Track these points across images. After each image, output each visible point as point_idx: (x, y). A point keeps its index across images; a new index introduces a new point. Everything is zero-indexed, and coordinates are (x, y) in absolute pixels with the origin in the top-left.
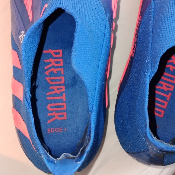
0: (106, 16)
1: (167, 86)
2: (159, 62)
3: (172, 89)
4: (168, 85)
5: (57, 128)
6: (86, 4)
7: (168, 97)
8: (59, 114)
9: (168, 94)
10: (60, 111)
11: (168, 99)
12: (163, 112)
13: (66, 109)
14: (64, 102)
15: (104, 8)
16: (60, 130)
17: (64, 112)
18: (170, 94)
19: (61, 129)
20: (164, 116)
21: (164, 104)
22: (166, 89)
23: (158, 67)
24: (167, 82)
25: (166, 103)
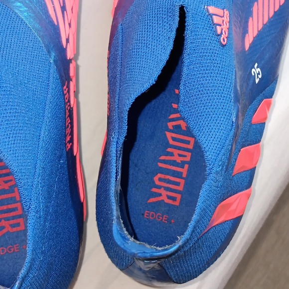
0: (50, 56)
1: (180, 155)
2: (127, 119)
3: (188, 159)
4: (181, 152)
5: (11, 246)
6: (10, 41)
7: (184, 171)
8: (11, 222)
9: (183, 168)
10: (14, 218)
11: (184, 175)
12: (178, 196)
13: (21, 213)
14: (17, 202)
15: (45, 44)
16: (15, 248)
17: (20, 217)
18: (186, 166)
19: (16, 246)
20: (181, 203)
21: (180, 183)
22: (179, 160)
23: (127, 127)
24: (180, 148)
25: (182, 182)
